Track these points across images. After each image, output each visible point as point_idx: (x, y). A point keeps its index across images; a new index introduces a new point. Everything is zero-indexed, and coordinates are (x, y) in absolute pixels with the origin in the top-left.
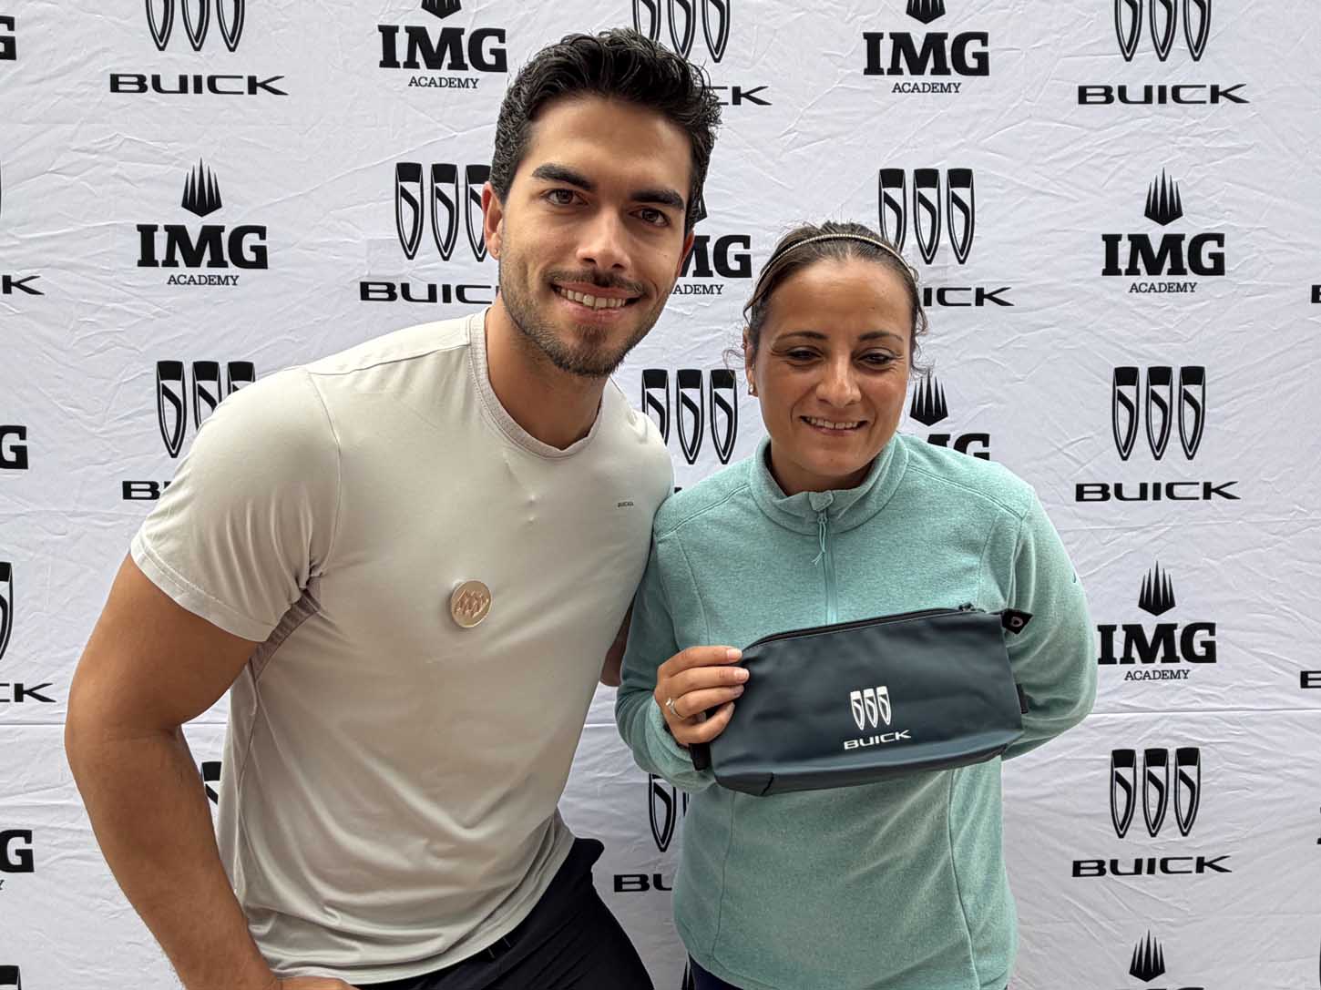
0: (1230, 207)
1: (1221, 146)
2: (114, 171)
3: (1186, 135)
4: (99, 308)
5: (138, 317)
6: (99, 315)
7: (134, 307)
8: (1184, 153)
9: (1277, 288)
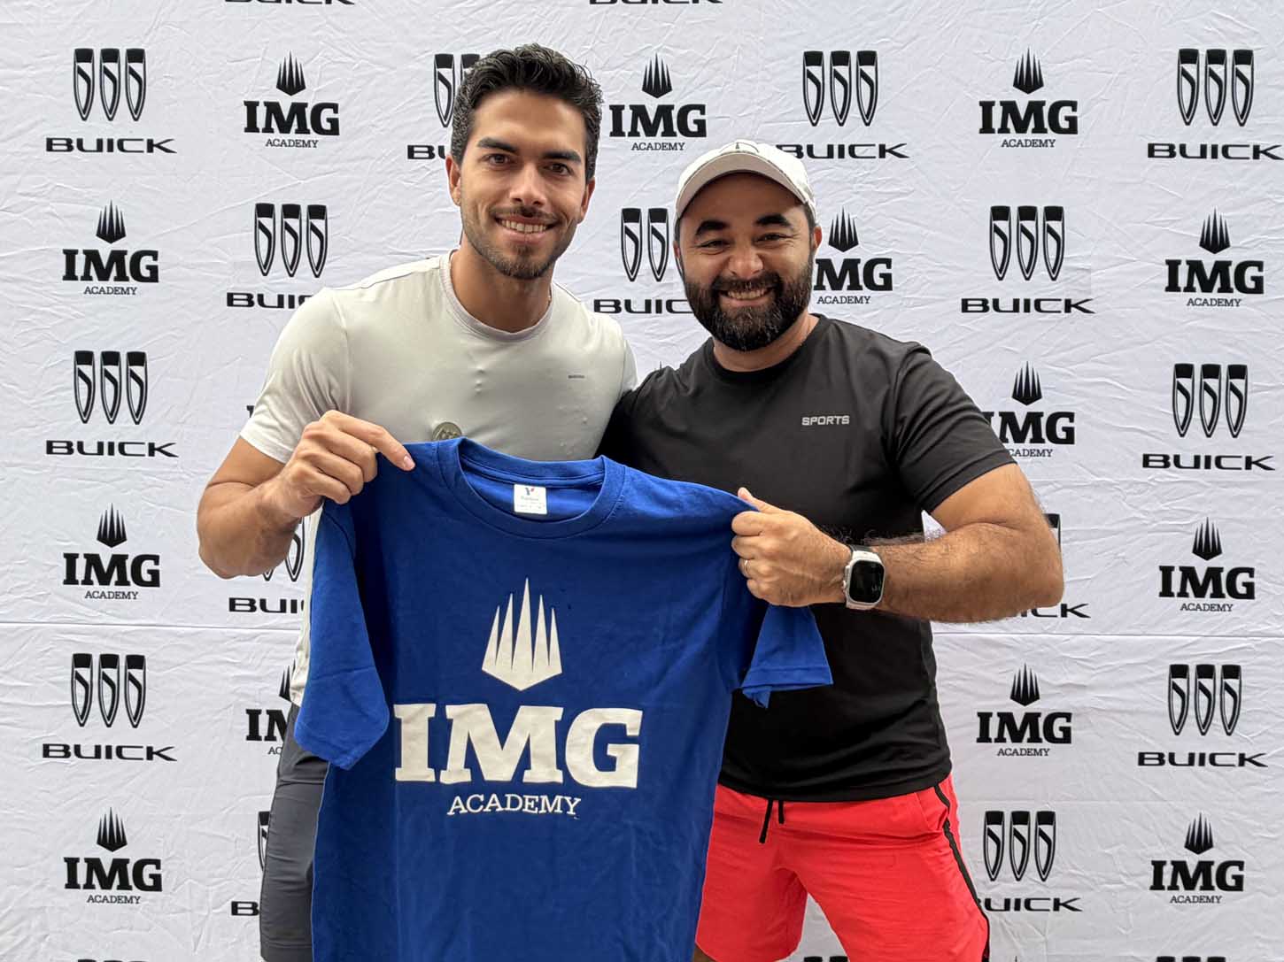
0: (896, 237)
1: (889, 190)
2: (48, 209)
3: (860, 182)
4: (33, 312)
5: (60, 317)
6: (33, 316)
7: (58, 310)
8: (858, 196)
9: (934, 301)
